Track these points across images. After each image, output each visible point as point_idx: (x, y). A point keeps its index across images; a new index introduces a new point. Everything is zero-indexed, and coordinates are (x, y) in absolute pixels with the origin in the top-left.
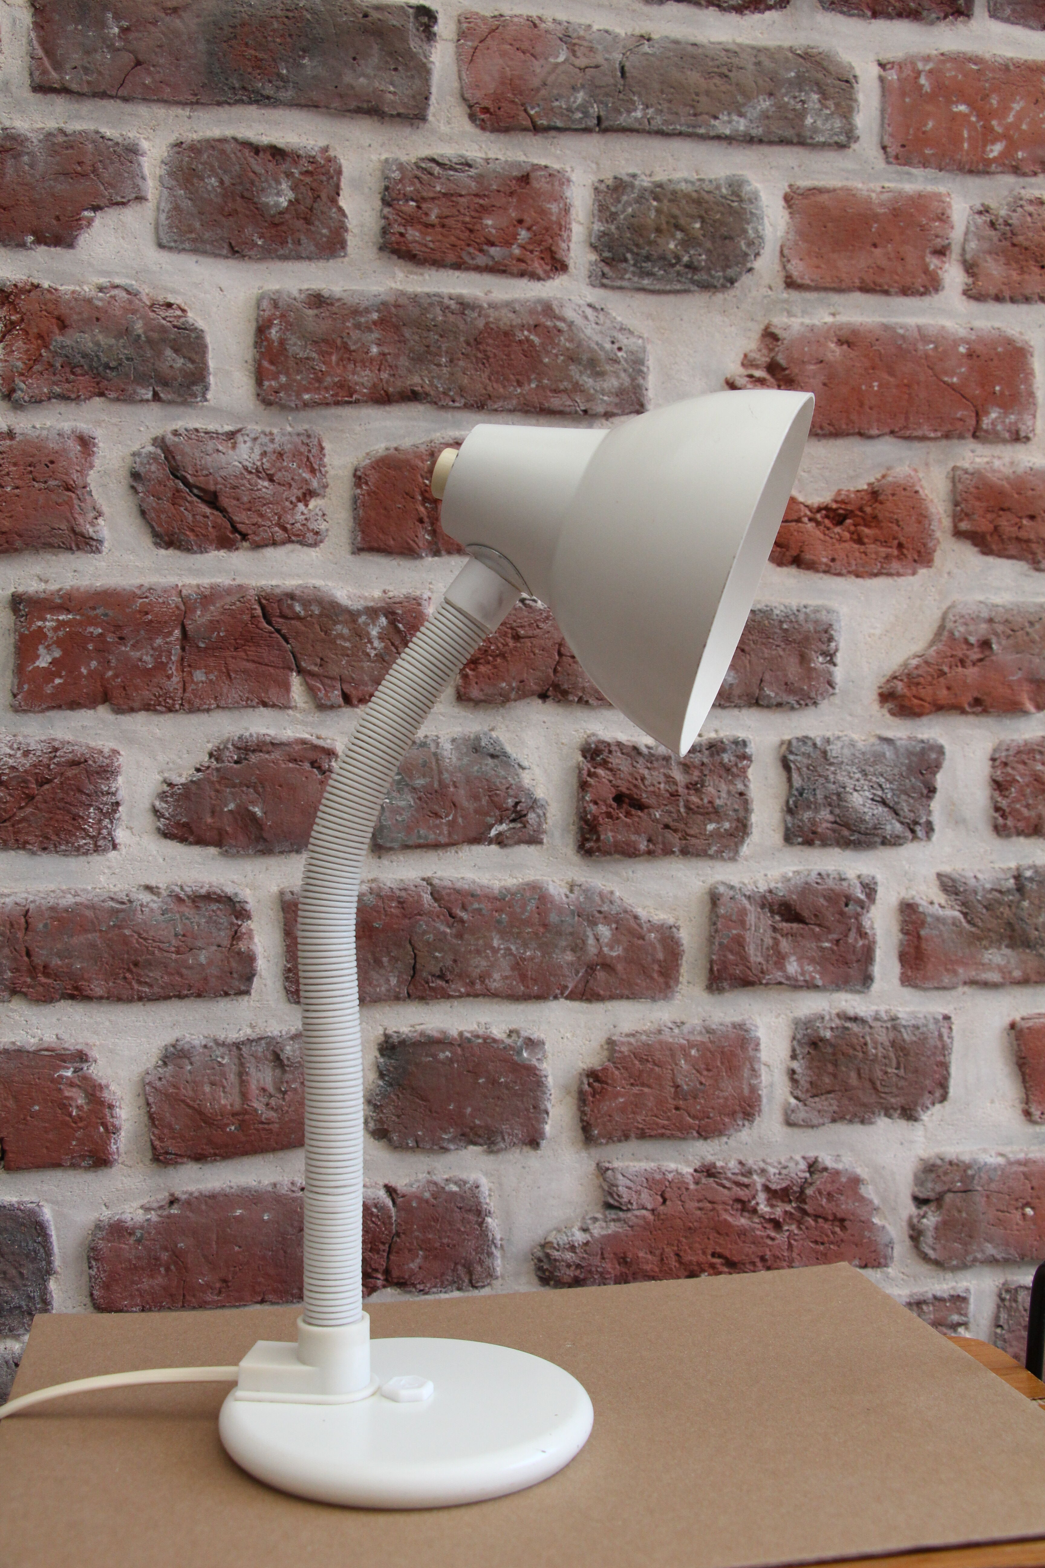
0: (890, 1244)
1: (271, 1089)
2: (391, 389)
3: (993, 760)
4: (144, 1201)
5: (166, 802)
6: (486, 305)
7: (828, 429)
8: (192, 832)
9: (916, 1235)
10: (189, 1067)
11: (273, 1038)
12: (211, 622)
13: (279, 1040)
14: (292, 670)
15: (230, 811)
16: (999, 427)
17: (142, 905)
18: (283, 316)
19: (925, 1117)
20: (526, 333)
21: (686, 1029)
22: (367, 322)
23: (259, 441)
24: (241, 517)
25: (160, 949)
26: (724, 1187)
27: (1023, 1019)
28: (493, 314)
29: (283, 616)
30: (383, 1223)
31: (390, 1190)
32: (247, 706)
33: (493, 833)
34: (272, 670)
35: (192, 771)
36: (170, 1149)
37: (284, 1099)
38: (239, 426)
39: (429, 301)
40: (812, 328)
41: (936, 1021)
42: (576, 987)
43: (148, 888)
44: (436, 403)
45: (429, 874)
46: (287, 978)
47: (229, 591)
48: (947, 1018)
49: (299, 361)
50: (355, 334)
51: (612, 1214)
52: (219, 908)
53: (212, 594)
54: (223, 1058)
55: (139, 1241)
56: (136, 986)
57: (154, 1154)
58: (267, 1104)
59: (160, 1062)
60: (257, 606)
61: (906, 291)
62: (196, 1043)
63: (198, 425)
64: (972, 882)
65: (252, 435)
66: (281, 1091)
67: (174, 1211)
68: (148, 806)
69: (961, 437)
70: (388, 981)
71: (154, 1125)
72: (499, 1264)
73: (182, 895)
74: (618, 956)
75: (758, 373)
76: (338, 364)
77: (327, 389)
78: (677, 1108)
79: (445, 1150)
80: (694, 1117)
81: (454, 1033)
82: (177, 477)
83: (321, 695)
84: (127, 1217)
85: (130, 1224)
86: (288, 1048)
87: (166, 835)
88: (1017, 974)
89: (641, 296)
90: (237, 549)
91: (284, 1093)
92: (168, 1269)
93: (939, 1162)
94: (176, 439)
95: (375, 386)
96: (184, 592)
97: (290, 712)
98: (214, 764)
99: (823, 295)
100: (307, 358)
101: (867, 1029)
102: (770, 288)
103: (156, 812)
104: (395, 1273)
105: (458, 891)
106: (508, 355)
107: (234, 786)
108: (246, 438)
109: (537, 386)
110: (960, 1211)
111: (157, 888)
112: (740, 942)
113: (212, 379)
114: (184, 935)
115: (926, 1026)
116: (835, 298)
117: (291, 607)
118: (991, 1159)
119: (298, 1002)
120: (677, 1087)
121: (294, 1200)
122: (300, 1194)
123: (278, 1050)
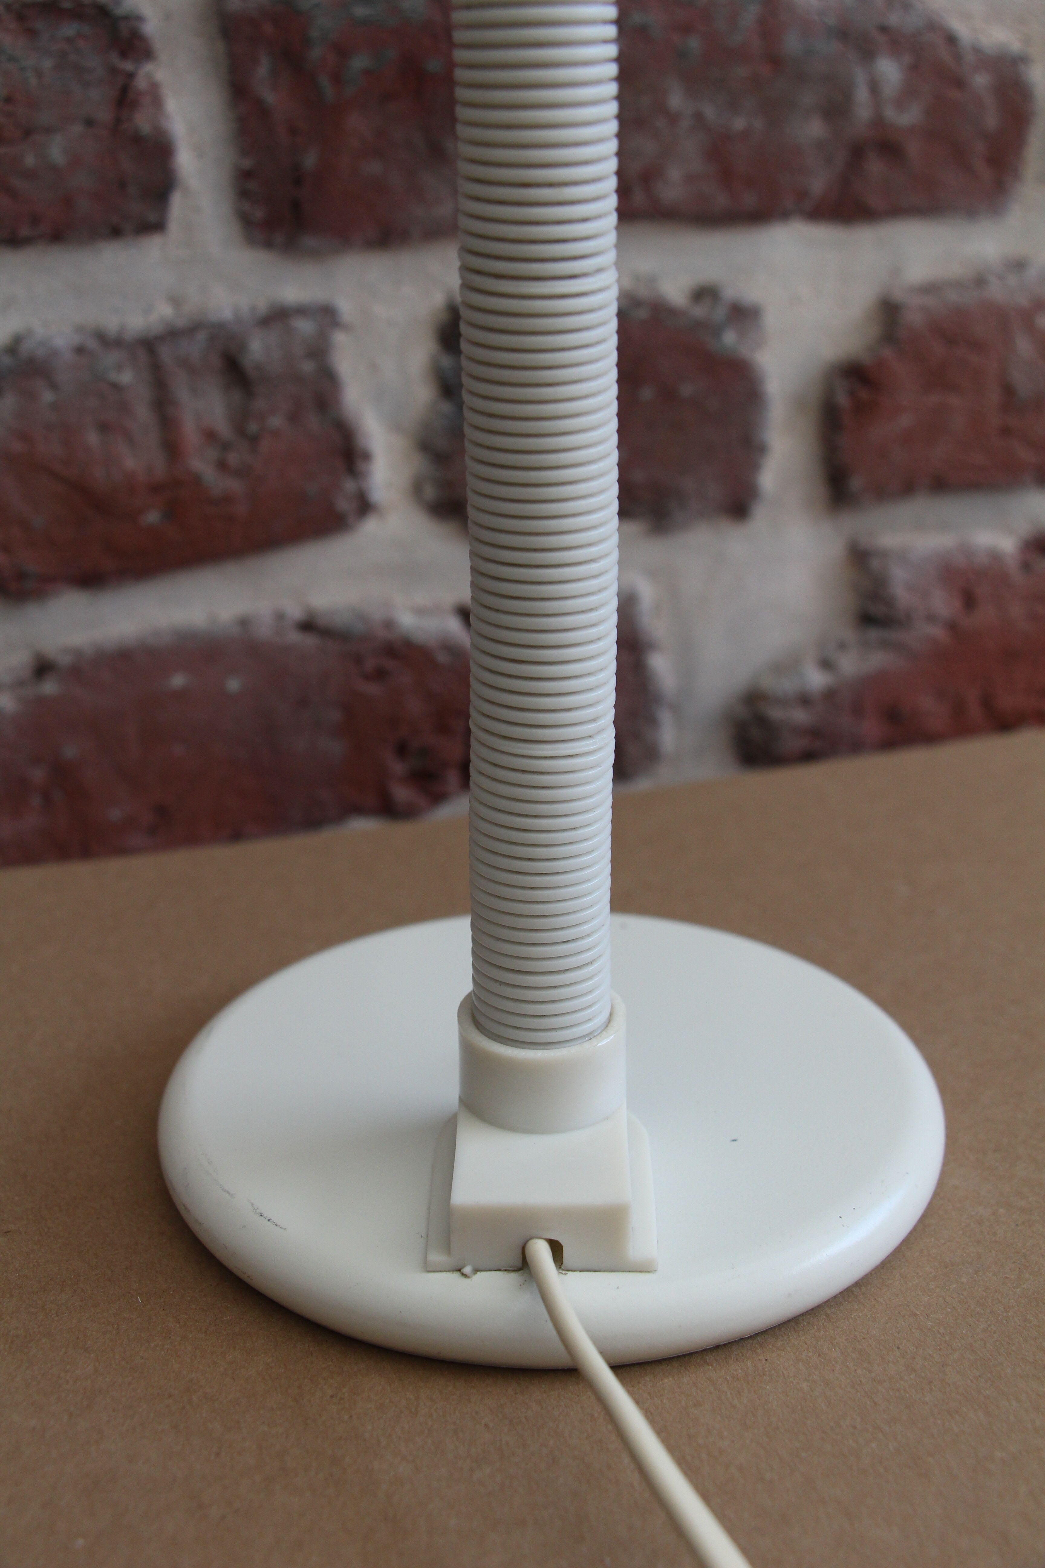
10: (49, 396)
11: (221, 325)
13: (235, 327)
21: (1030, 274)
36: (30, 567)
37: (254, 451)
42: (826, 192)
46: (243, 193)
51: (874, 634)
54: (118, 369)
58: (222, 466)
62: (59, 342)
66: (244, 435)
67: (49, 687)
74: (912, 126)
78: (1005, 431)
80: (1033, 447)
86: (255, 344)
91: (254, 439)
92: (47, 798)
114: (8, 100)
119: (268, 245)
120: (1008, 390)
121: (286, 648)
122: (297, 636)
123: (233, 349)
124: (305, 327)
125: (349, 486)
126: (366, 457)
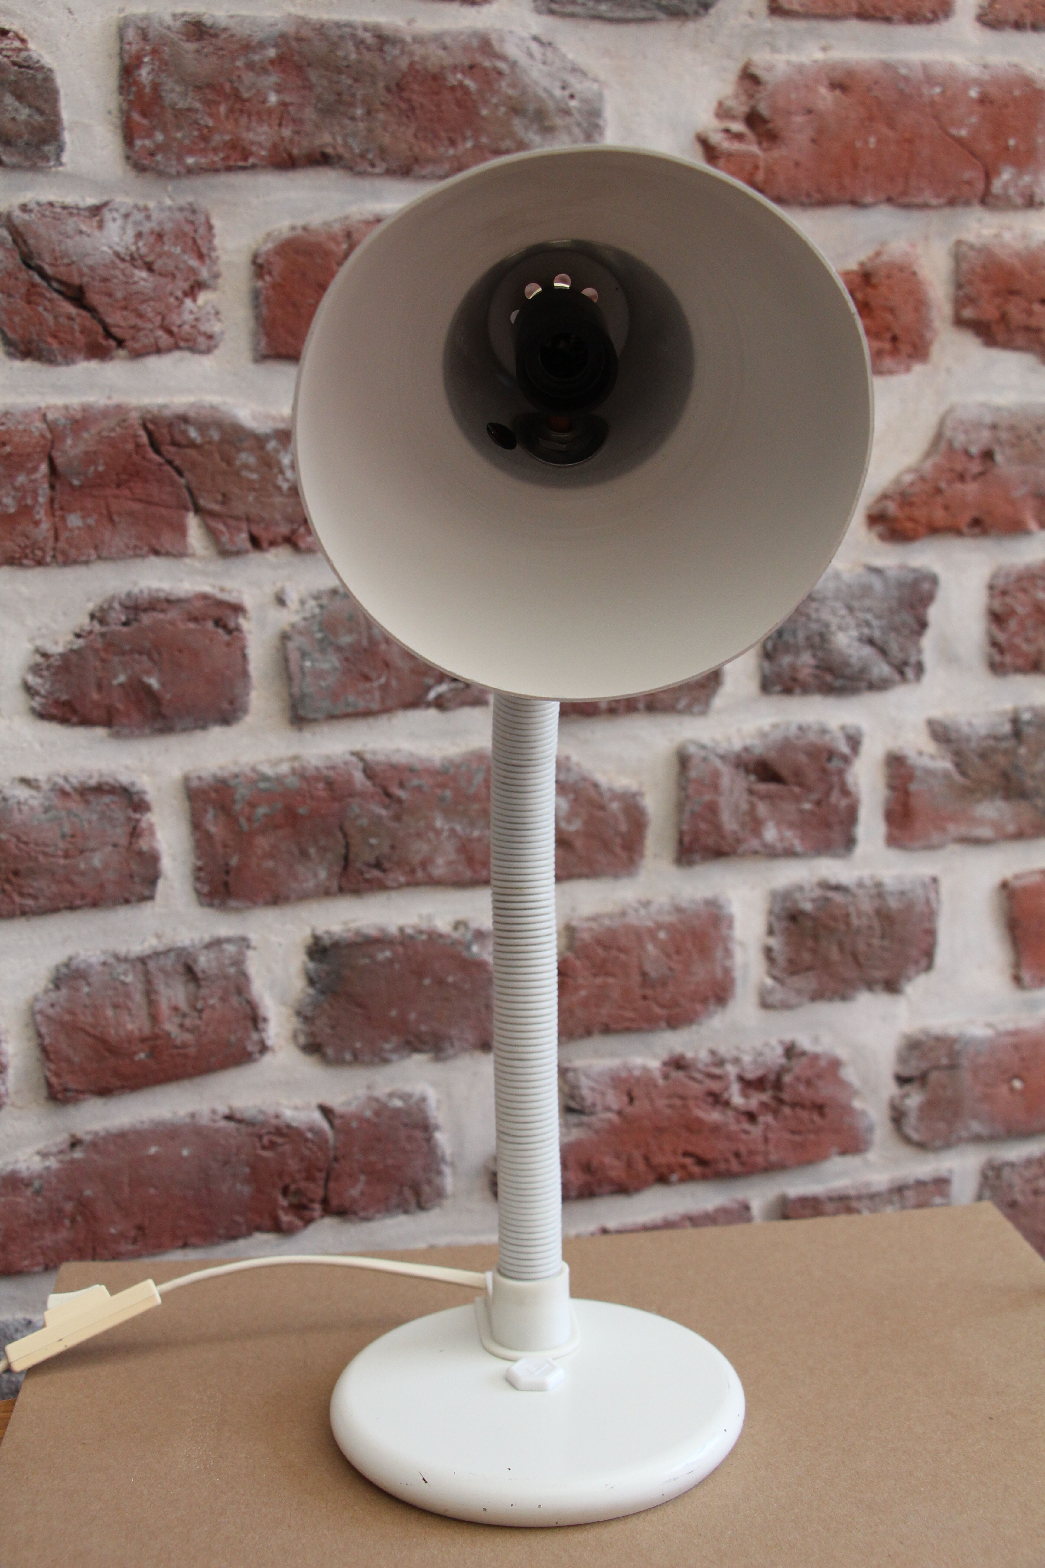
0: (870, 1129)
1: (183, 1006)
2: (295, 151)
3: (991, 587)
4: (40, 1146)
5: (41, 676)
6: (409, 39)
7: (817, 196)
8: (74, 711)
9: (898, 1117)
10: (87, 989)
11: (183, 949)
12: (86, 453)
13: (191, 950)
14: (187, 509)
15: (121, 685)
16: (1012, 192)
17: (19, 803)
18: (155, 52)
19: (909, 989)
20: (459, 76)
21: (653, 909)
22: (262, 61)
23: (132, 219)
24: (116, 319)
25: (45, 854)
26: (694, 1079)
27: (1017, 877)
28: (419, 51)
29: (174, 443)
30: (320, 1149)
31: (326, 1111)
32: (136, 556)
33: (432, 695)
34: (164, 511)
35: (70, 637)
36: (71, 1085)
37: (200, 1018)
38: (105, 198)
39: (339, 33)
40: (800, 69)
41: (925, 884)
43: (26, 782)
44: (351, 169)
45: (358, 747)
46: (198, 879)
47: (105, 413)
48: (935, 880)
49: (179, 113)
50: (248, 77)
51: (573, 1119)
52: (113, 802)
53: (85, 418)
54: (125, 974)
55: (38, 1193)
56: (17, 899)
57: (50, 1092)
58: (182, 1026)
59: (51, 986)
60: (142, 433)
61: (911, 18)
62: (93, 960)
63: (52, 198)
64: (966, 729)
65: (123, 211)
66: (195, 1008)
67: (78, 1154)
68: (16, 681)
69: (967, 203)
70: (316, 875)
71: (48, 1058)
72: (449, 1182)
73: (67, 788)
74: (577, 832)
75: (737, 127)
76: (227, 117)
77: (215, 150)
78: (645, 998)
79: (386, 1061)
80: (663, 1006)
81: (393, 930)
82: (29, 267)
83: (225, 538)
84: (21, 1166)
85: (25, 1174)
86: (202, 958)
87: (43, 715)
88: (1011, 828)
89: (597, 26)
90: (112, 358)
91: (200, 1011)
92: (73, 1221)
93: (923, 1038)
94: (26, 217)
95: (275, 146)
96: (50, 416)
97: (187, 561)
98: (97, 627)
99: (813, 24)
100: (189, 110)
101: (850, 898)
102: (751, 14)
103: (28, 689)
104: (335, 1202)
105: (394, 767)
106: (438, 105)
107: (123, 653)
108: (116, 215)
109: (474, 147)
110: (944, 1088)
111: (36, 780)
112: (712, 809)
113: (67, 137)
114: (73, 836)
115: (913, 890)
116: (827, 27)
117: (184, 433)
118: (979, 1031)
119: (211, 905)
120: (644, 974)
121: (217, 1130)
122: (223, 1123)
123: (190, 962)
124: (230, 948)
125: (255, 1036)
126: (265, 1020)
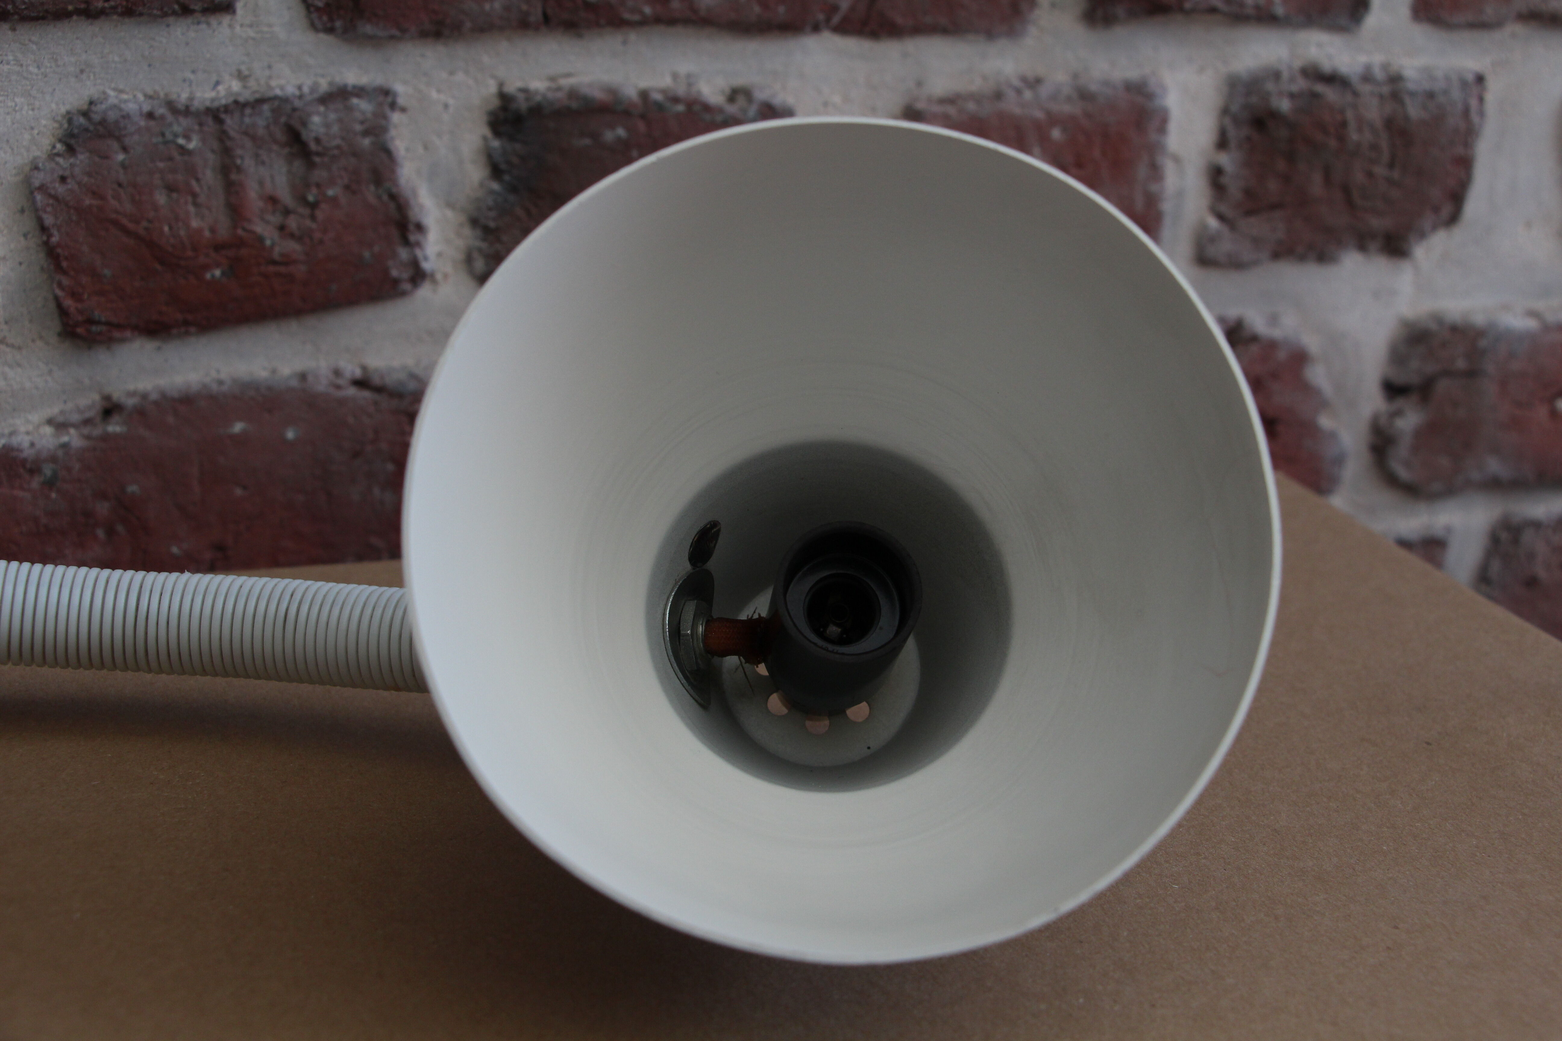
0: (1340, 460)
1: (285, 196)
4: (54, 410)
9: (1380, 444)
10: (121, 157)
11: (285, 100)
13: (297, 103)
19: (1420, 251)
21: (1045, 91)
36: (97, 315)
37: (313, 217)
41: (1464, 84)
42: (852, 9)
48: (1480, 79)
54: (188, 138)
55: (50, 484)
57: (65, 325)
58: (282, 228)
59: (59, 146)
62: (131, 107)
66: (306, 203)
67: (115, 427)
71: (59, 268)
81: (630, 92)
84: (22, 440)
85: (28, 453)
86: (316, 119)
91: (314, 206)
92: (111, 532)
93: (1433, 326)
101: (1349, 98)
110: (1453, 406)
115: (1446, 92)
118: (1515, 322)
119: (330, 30)
121: (342, 402)
122: (352, 391)
123: (298, 126)
124: (364, 106)
125: (403, 254)
126: (420, 228)
